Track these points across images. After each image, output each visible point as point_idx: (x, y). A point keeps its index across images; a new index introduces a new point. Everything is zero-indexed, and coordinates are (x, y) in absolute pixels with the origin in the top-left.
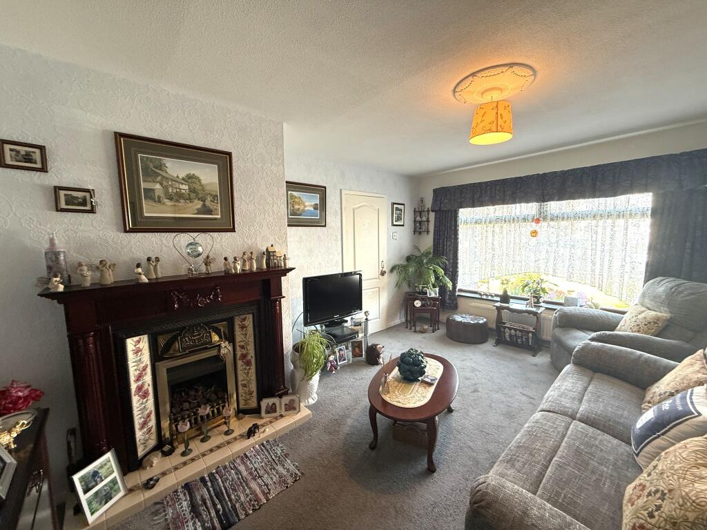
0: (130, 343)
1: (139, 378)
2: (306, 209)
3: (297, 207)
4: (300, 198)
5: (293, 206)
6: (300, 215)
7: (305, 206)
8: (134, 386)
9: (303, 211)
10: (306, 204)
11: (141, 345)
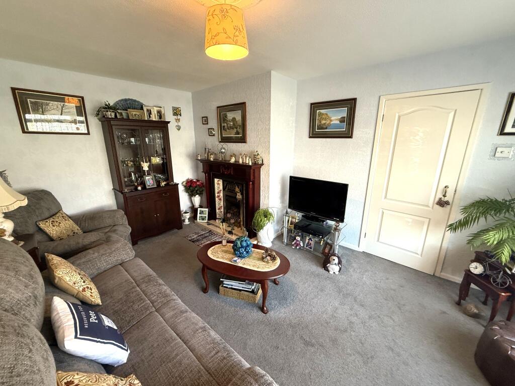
0: (216, 180)
1: (218, 193)
2: (332, 123)
3: (323, 122)
4: (327, 114)
5: (320, 122)
6: (326, 128)
7: (331, 121)
8: (216, 195)
9: (329, 125)
10: (332, 118)
11: (219, 182)
